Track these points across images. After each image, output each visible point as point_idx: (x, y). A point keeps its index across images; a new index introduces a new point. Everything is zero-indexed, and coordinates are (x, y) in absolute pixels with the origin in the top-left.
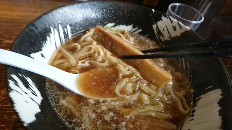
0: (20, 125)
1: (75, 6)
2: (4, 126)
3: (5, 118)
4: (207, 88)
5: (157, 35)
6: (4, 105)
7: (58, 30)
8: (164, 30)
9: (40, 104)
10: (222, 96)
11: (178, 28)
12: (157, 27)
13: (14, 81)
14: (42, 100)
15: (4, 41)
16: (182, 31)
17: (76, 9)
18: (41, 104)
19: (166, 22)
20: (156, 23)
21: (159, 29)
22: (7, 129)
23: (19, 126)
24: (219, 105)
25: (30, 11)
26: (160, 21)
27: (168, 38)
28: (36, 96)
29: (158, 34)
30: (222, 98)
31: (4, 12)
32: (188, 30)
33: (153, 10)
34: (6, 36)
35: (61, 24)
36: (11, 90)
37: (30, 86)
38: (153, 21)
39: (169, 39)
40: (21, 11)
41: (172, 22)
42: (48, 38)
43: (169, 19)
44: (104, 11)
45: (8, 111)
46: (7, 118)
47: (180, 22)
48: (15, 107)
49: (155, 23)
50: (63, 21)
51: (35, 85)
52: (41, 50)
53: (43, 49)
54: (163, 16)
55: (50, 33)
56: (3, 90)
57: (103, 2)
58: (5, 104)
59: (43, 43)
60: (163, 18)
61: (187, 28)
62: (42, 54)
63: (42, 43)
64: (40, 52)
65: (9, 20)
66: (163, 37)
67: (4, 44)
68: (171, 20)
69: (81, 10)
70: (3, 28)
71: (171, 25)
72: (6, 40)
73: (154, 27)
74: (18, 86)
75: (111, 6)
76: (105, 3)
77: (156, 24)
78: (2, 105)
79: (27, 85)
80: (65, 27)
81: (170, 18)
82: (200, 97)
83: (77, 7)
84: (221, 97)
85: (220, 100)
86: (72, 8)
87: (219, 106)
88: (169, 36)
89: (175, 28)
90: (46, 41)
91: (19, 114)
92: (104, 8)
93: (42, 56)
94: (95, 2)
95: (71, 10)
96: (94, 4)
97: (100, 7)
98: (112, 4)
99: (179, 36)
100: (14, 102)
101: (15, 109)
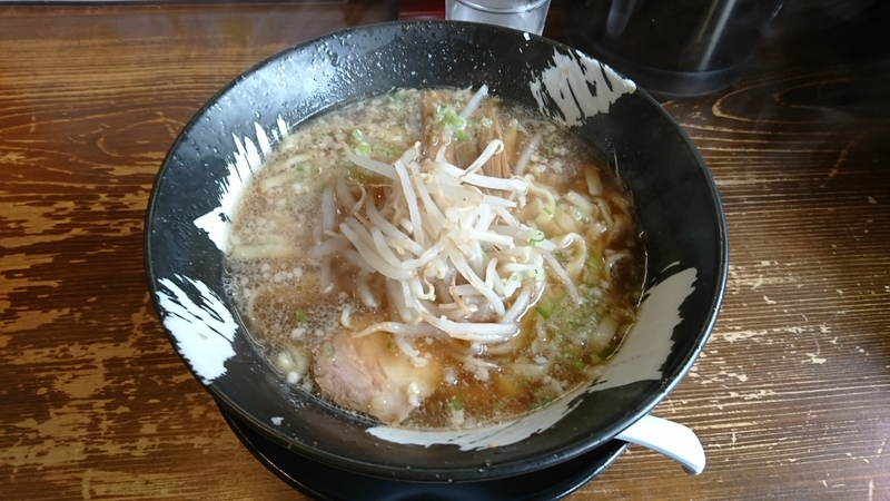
0: (194, 397)
1: (292, 59)
2: (157, 401)
4: (667, 268)
5: (544, 111)
6: (147, 352)
7: (255, 140)
8: (562, 97)
9: (232, 340)
10: (693, 289)
11: (601, 87)
12: (543, 87)
13: (168, 293)
14: (236, 330)
15: (113, 169)
16: (614, 97)
17: (296, 67)
18: (235, 338)
19: (566, 72)
20: (539, 74)
21: (548, 95)
23: (191, 400)
24: (679, 312)
25: (168, 61)
26: (549, 68)
27: (578, 120)
28: (223, 321)
29: (547, 110)
30: (694, 292)
31: (95, 77)
32: (631, 92)
33: (527, 36)
34: (114, 155)
35: (259, 120)
36: (167, 313)
37: (205, 301)
38: (529, 70)
39: (580, 124)
40: (140, 63)
41: (583, 68)
42: (231, 167)
43: (575, 61)
44: (377, 60)
45: (161, 366)
46: (160, 383)
47: (607, 67)
48: (180, 348)
49: (536, 75)
50: (263, 110)
51: (216, 297)
52: (219, 205)
53: (222, 201)
54: (556, 52)
55: (235, 154)
56: (138, 311)
57: (371, 34)
58: (149, 349)
59: (222, 184)
60: (557, 57)
61: (628, 86)
62: (222, 215)
63: (219, 185)
64: (217, 211)
65: (112, 102)
66: (564, 118)
67: (116, 181)
68: (582, 62)
69: (309, 69)
70: (101, 130)
71: (583, 78)
72: (117, 168)
73: (535, 87)
74: (179, 303)
75: (398, 40)
77: (541, 80)
78: (142, 351)
79: (197, 298)
80: (270, 127)
81: (578, 58)
82: (648, 292)
83: (298, 62)
84: (691, 291)
85: (686, 299)
86: (284, 67)
87: (679, 314)
88: (579, 117)
89: (592, 89)
90: (228, 178)
91: (191, 363)
92: (380, 50)
93: (224, 219)
94: (349, 36)
95: (283, 75)
96: (346, 44)
97: (365, 48)
98: (400, 33)
99: (605, 114)
100: (178, 338)
101: (180, 352)
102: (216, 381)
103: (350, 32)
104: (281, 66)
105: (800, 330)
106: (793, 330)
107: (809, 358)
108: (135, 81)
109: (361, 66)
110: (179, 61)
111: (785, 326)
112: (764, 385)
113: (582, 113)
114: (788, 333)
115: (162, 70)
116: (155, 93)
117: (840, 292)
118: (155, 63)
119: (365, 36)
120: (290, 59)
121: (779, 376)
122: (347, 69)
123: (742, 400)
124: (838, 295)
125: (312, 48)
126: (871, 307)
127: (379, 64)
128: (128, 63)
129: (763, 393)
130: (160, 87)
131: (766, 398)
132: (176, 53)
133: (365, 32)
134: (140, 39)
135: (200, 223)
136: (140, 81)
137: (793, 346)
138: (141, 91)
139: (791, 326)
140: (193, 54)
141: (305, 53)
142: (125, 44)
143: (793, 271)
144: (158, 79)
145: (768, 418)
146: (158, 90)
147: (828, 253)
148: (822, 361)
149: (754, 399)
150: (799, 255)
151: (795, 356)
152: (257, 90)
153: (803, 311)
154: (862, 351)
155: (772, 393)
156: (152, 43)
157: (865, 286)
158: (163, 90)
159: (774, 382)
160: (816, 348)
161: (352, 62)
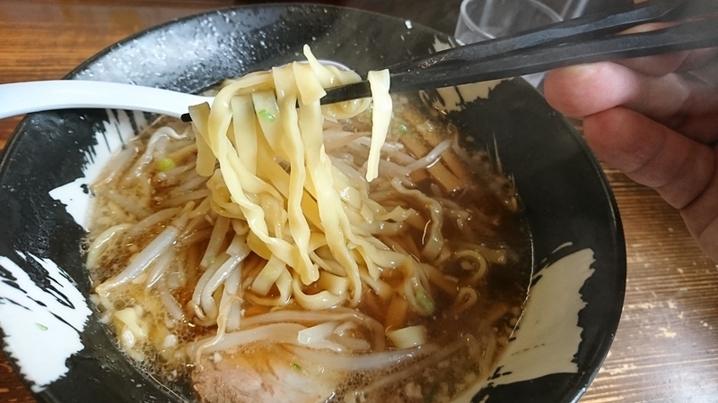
1: (172, 31)
3: (6, 369)
4: (559, 248)
5: (425, 97)
9: (82, 330)
10: (593, 270)
13: (4, 275)
14: (88, 317)
16: (494, 83)
18: (85, 328)
22: (15, 400)
24: (581, 295)
25: (55, 45)
27: (457, 105)
28: (73, 307)
29: (427, 96)
30: (593, 274)
33: (408, 24)
37: (53, 283)
38: (410, 56)
39: (459, 109)
40: (27, 45)
42: (99, 136)
44: (261, 38)
48: (7, 345)
51: (68, 278)
52: (83, 176)
53: (85, 172)
54: (437, 41)
55: (105, 123)
57: (256, 12)
59: (87, 154)
60: (438, 45)
62: (84, 186)
63: (84, 154)
64: (79, 181)
66: (443, 102)
69: (190, 42)
74: (17, 286)
76: (262, 12)
79: (42, 279)
82: (539, 274)
83: (179, 35)
84: (590, 273)
85: (586, 281)
86: (164, 38)
87: (582, 298)
88: (459, 101)
90: (95, 147)
91: (19, 363)
92: (263, 29)
93: (86, 191)
94: (234, 13)
95: (163, 46)
96: (231, 21)
97: (249, 26)
98: (285, 15)
99: (484, 99)
100: (7, 331)
101: (7, 349)
102: (52, 386)
103: (234, 10)
104: (161, 37)
105: (652, 306)
106: (645, 306)
107: (662, 332)
108: (18, 61)
109: (244, 44)
110: (65, 45)
111: (638, 302)
112: (627, 360)
113: (462, 99)
114: (641, 310)
115: (48, 53)
116: (38, 73)
117: (680, 270)
118: (42, 46)
119: (249, 15)
120: (171, 32)
121: (638, 350)
122: (230, 45)
123: (608, 375)
124: (679, 273)
125: (194, 22)
126: (707, 284)
127: (263, 43)
128: (14, 44)
129: (626, 367)
130: (44, 68)
131: (629, 372)
132: (65, 38)
133: (250, 11)
134: (29, 24)
135: (56, 194)
136: (24, 61)
137: (647, 321)
138: (24, 71)
139: (643, 302)
140: (81, 40)
141: (187, 27)
142: (13, 27)
143: (640, 251)
144: (44, 60)
145: (633, 392)
146: (42, 71)
147: (666, 236)
148: (673, 335)
149: (618, 374)
150: (643, 238)
151: (650, 331)
152: (133, 59)
153: (652, 289)
154: (706, 325)
155: (633, 367)
156: (41, 28)
157: (700, 266)
158: (47, 70)
159: (635, 357)
160: (666, 323)
161: (235, 39)
